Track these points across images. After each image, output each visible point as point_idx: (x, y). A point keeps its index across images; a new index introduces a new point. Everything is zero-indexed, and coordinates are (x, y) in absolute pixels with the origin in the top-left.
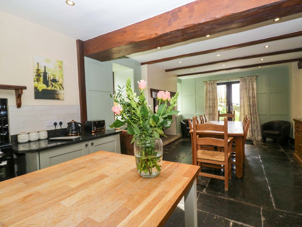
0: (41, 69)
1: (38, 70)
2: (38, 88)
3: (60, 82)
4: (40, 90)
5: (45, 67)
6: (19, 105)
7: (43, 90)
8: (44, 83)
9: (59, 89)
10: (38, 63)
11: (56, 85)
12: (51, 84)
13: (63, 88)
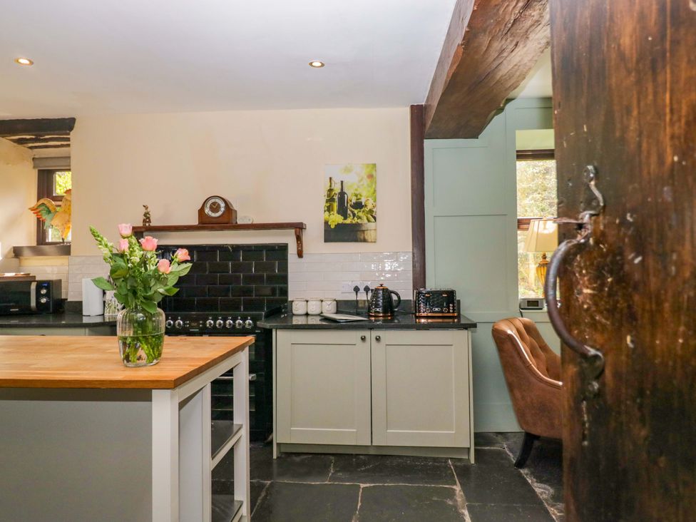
0: (335, 189)
1: (331, 190)
2: (329, 223)
3: (370, 206)
4: (333, 227)
5: (342, 182)
6: (300, 254)
7: (338, 226)
8: (338, 213)
9: (366, 221)
10: (331, 179)
11: (360, 214)
12: (352, 212)
13: (375, 218)
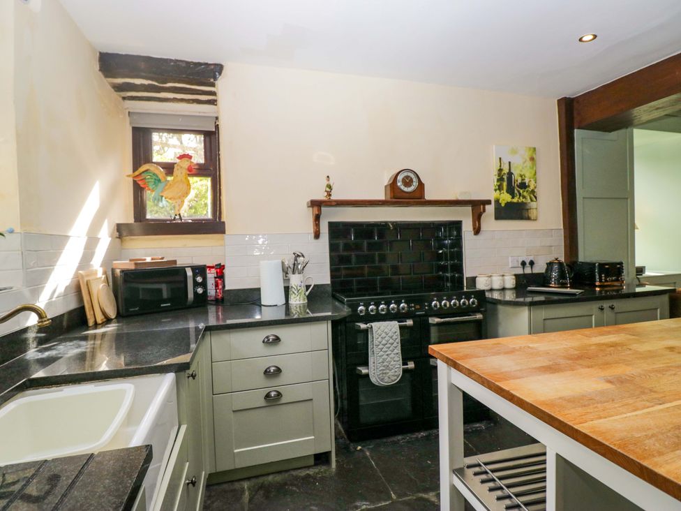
0: (504, 169)
1: (500, 170)
2: (500, 202)
3: (532, 187)
4: (503, 205)
5: (510, 163)
6: (477, 231)
7: (508, 204)
8: (507, 192)
9: (529, 201)
10: (500, 159)
11: (525, 194)
12: (519, 192)
13: (536, 198)
